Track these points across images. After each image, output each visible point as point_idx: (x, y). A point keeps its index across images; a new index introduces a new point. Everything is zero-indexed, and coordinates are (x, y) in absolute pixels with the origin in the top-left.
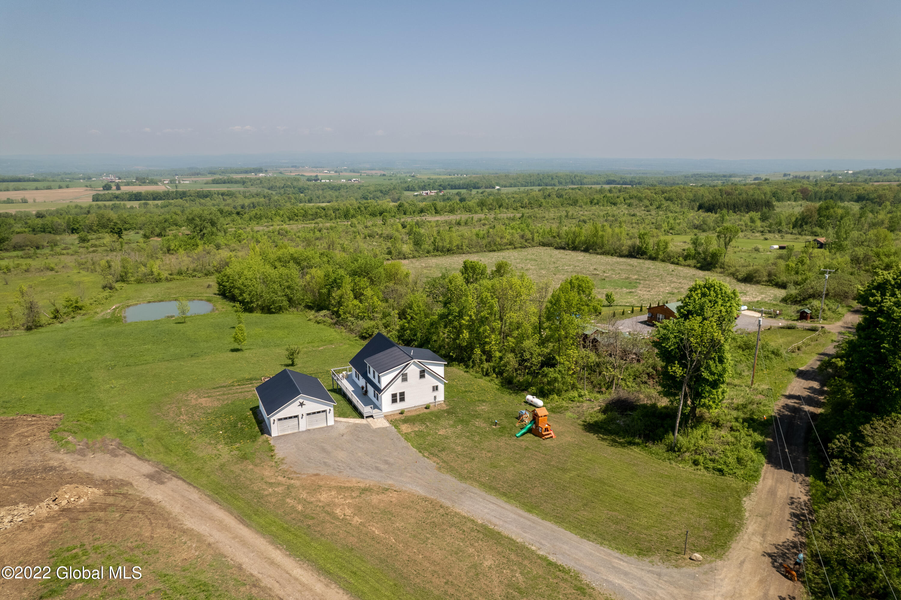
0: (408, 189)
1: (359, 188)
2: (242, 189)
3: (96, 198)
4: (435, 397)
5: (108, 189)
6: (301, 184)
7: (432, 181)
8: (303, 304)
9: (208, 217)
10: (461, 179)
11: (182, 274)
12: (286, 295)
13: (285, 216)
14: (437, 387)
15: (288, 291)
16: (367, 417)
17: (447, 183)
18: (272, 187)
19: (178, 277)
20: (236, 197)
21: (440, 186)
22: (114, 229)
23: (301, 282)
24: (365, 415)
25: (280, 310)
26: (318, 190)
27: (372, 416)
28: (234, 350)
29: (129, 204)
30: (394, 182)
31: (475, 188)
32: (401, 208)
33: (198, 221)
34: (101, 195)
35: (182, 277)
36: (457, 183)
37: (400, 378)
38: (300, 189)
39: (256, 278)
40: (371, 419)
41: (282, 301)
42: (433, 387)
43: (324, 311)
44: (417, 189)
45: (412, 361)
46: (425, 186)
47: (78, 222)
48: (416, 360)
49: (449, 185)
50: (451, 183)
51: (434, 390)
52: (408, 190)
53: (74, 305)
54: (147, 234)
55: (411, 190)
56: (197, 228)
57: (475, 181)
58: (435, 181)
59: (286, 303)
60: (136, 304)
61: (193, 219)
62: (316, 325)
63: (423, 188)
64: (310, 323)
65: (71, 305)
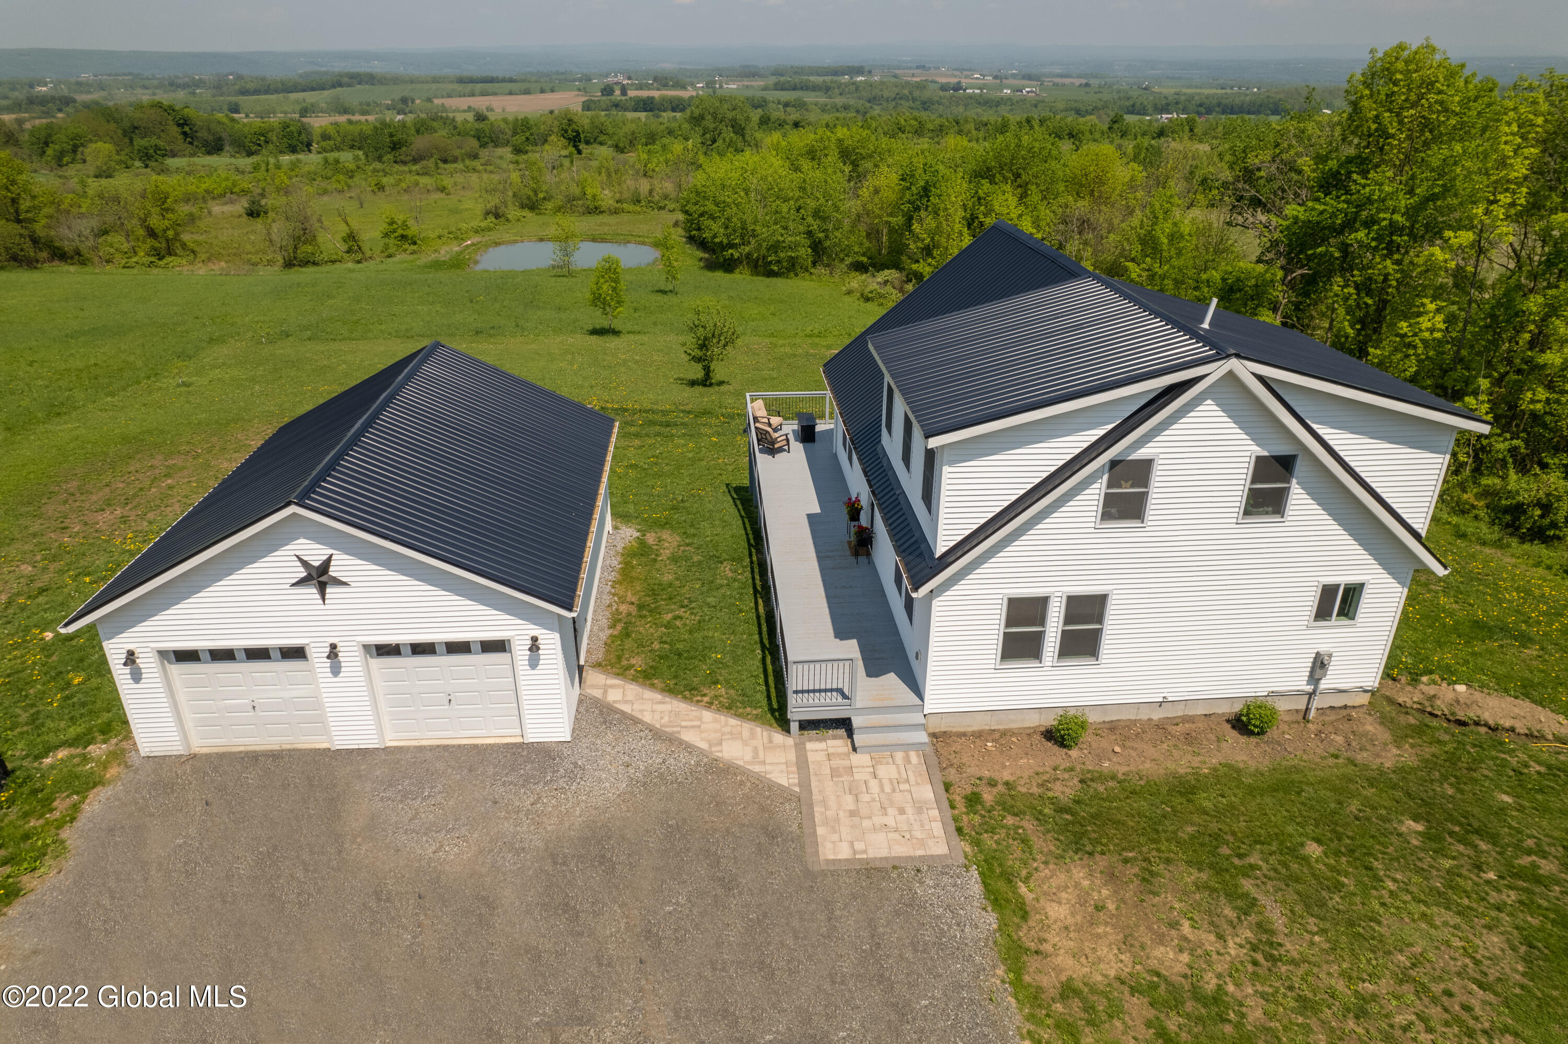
0: (1132, 110)
1: (1036, 106)
2: (823, 100)
3: (587, 107)
4: (1320, 664)
5: (608, 95)
6: (926, 94)
7: (1183, 98)
8: (849, 261)
9: (730, 115)
10: (1246, 95)
11: (639, 201)
12: (809, 233)
13: (879, 129)
14: (1352, 594)
15: (815, 225)
16: (806, 725)
17: (1215, 102)
18: (874, 98)
19: (631, 208)
20: (807, 110)
21: (1201, 105)
22: (566, 131)
23: (852, 206)
24: (798, 708)
25: (791, 268)
26: (958, 105)
27: (845, 724)
28: (596, 332)
29: (630, 115)
30: (1106, 96)
31: (1275, 112)
32: (1116, 126)
33: (709, 123)
34: (595, 102)
35: (638, 208)
36: (1238, 101)
37: (1096, 493)
38: (924, 103)
39: (747, 191)
40: (836, 743)
41: (797, 245)
42: (1328, 592)
43: (886, 272)
44: (1150, 111)
45: (1216, 371)
46: (1168, 104)
47: (529, 129)
48: (1245, 369)
49: (1219, 105)
50: (1224, 101)
51: (1323, 613)
52: (1132, 113)
53: (400, 232)
54: (621, 145)
55: (1139, 113)
56: (708, 136)
57: (1278, 97)
58: (1190, 98)
59: (804, 252)
60: (515, 242)
61: (702, 117)
62: (861, 302)
63: (1165, 109)
64: (847, 299)
65: (394, 231)
